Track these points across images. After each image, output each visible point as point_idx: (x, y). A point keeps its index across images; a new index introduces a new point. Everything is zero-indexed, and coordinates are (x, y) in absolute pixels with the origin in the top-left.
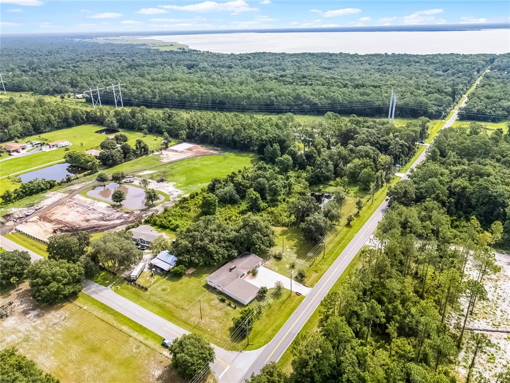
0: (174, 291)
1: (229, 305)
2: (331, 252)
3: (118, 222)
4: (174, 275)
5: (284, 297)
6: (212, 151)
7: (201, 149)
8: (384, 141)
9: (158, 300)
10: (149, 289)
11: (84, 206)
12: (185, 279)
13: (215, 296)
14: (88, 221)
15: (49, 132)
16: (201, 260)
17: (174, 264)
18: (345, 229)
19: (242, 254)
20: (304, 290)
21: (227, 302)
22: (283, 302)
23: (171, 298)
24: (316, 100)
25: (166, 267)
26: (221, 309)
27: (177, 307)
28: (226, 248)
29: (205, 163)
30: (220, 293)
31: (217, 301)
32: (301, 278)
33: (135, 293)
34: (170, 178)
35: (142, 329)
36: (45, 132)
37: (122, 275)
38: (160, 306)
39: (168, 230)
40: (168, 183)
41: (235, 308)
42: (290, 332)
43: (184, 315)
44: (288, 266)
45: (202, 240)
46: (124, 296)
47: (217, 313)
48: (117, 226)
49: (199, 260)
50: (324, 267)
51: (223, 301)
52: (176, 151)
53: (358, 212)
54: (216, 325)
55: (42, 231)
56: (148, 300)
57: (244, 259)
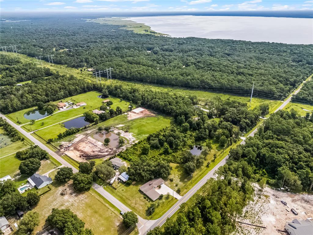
0: (126, 191)
1: (147, 200)
2: (196, 180)
3: (106, 153)
4: (127, 184)
5: (170, 199)
6: (152, 114)
7: (147, 112)
8: (239, 118)
9: (120, 194)
10: (117, 189)
11: (92, 143)
12: (131, 186)
13: (142, 195)
14: (94, 152)
15: (75, 95)
16: (139, 179)
17: (128, 179)
18: (206, 168)
19: (156, 178)
20: (179, 197)
21: (147, 199)
22: (169, 202)
23: (125, 194)
25: (124, 180)
26: (144, 202)
27: (127, 198)
28: (149, 174)
29: (148, 122)
30: (145, 194)
31: (143, 198)
32: (178, 192)
33: (111, 190)
34: (131, 130)
35: (113, 206)
36: (74, 95)
37: (107, 181)
38: (121, 198)
39: (127, 160)
40: (129, 133)
41: (149, 202)
42: (169, 215)
43: (129, 202)
44: (175, 185)
45: (140, 170)
46: (107, 191)
47: (142, 203)
48: (106, 156)
49: (138, 179)
50: (191, 187)
51: (145, 198)
52: (135, 113)
53: (214, 159)
54: (141, 208)
55: (75, 155)
56: (116, 194)
57: (156, 180)
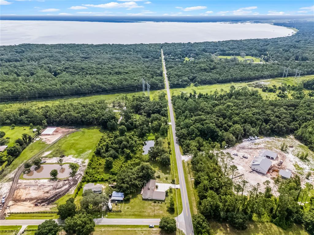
0: (133, 207)
1: (159, 203)
3: (66, 187)
4: (126, 201)
5: (173, 191)
6: (71, 130)
7: (63, 130)
9: (130, 213)
10: (122, 211)
11: (33, 185)
12: (132, 200)
13: (150, 202)
14: (47, 192)
17: (123, 196)
19: (148, 181)
20: (178, 186)
21: (157, 202)
22: (175, 194)
23: (135, 210)
24: (104, 86)
26: (157, 206)
27: (140, 212)
28: (140, 181)
29: (76, 138)
30: (151, 200)
31: (153, 203)
32: (173, 182)
33: (117, 215)
34: (65, 153)
37: (103, 210)
38: (133, 215)
39: (98, 182)
40: (68, 156)
41: (162, 203)
43: (146, 214)
44: (165, 179)
46: (113, 218)
47: (157, 208)
48: (69, 189)
49: (134, 190)
50: (176, 174)
51: (155, 202)
52: (49, 135)
54: (161, 212)
55: (27, 207)
56: (126, 215)
